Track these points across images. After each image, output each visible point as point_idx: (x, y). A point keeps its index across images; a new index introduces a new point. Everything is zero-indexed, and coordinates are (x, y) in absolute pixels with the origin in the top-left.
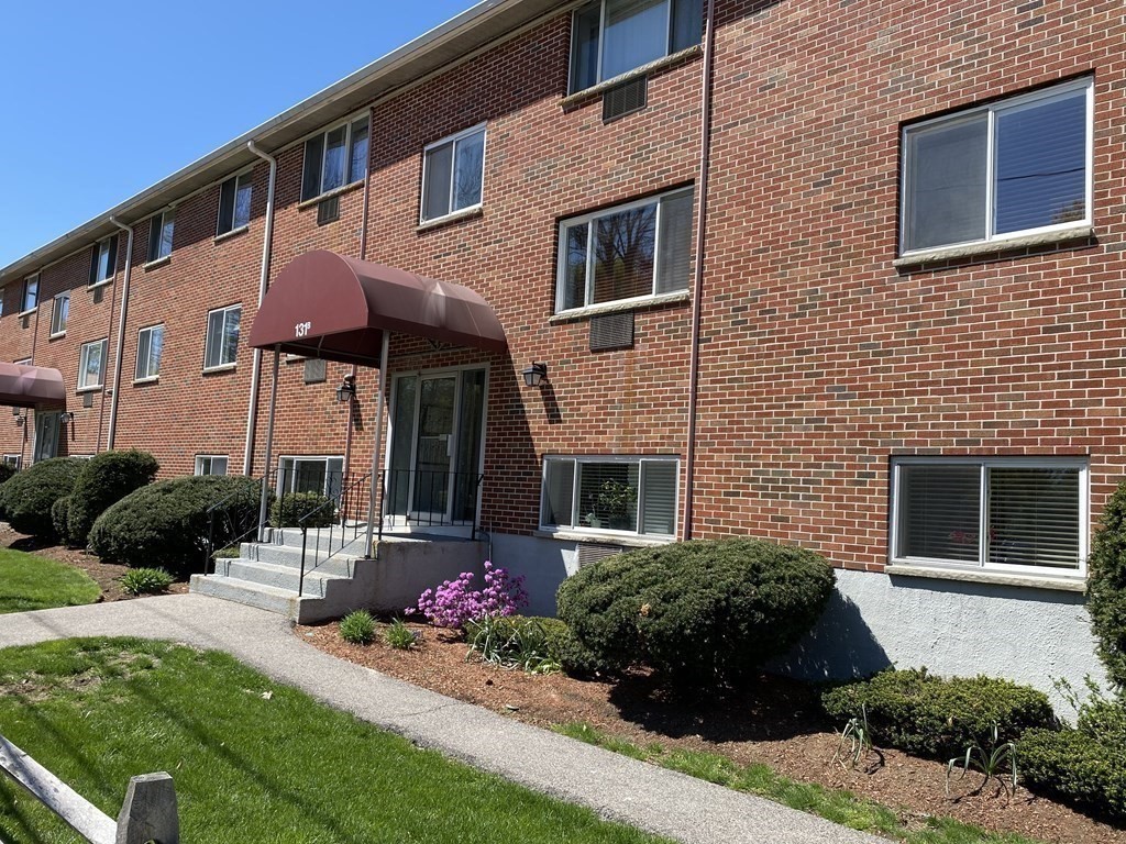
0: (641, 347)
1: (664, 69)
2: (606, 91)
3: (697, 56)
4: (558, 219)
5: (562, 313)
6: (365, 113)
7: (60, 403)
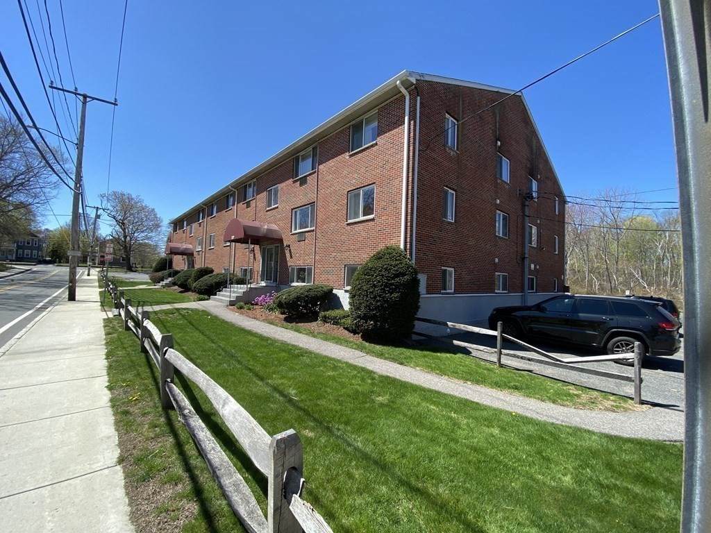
0: (307, 241)
1: (310, 174)
2: (300, 179)
3: (315, 172)
4: (292, 209)
5: (293, 232)
6: (255, 180)
7: (192, 254)
